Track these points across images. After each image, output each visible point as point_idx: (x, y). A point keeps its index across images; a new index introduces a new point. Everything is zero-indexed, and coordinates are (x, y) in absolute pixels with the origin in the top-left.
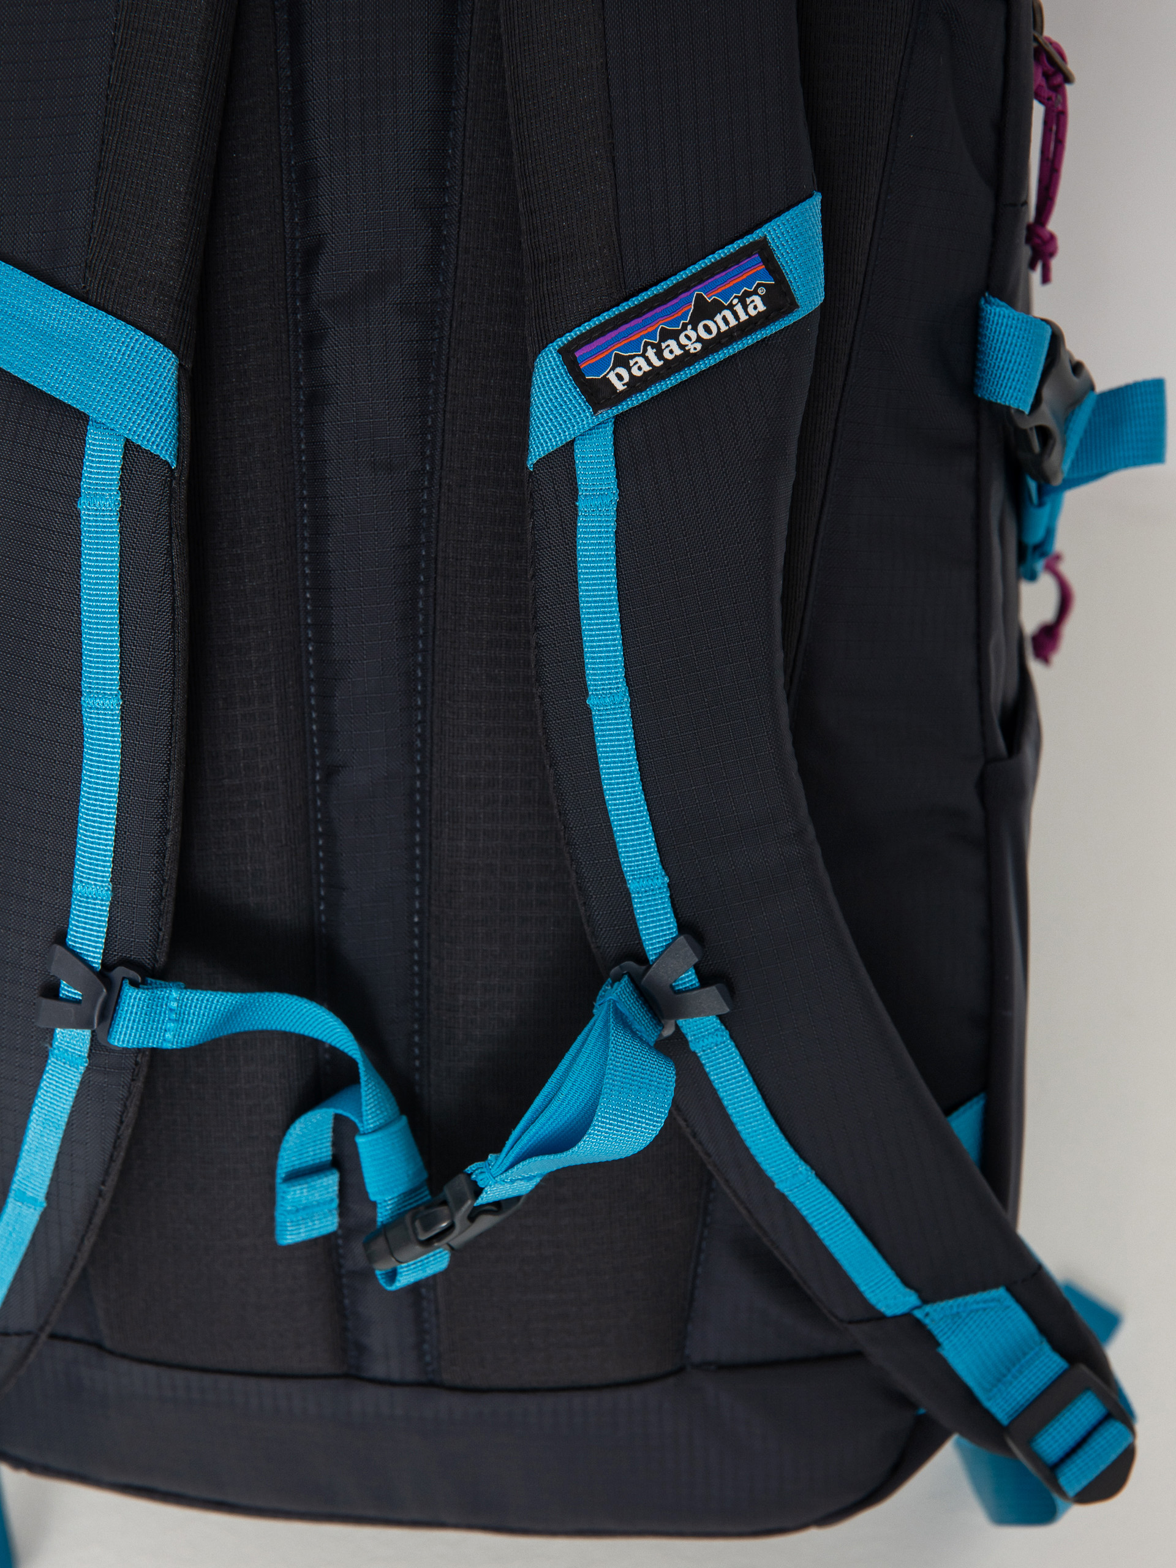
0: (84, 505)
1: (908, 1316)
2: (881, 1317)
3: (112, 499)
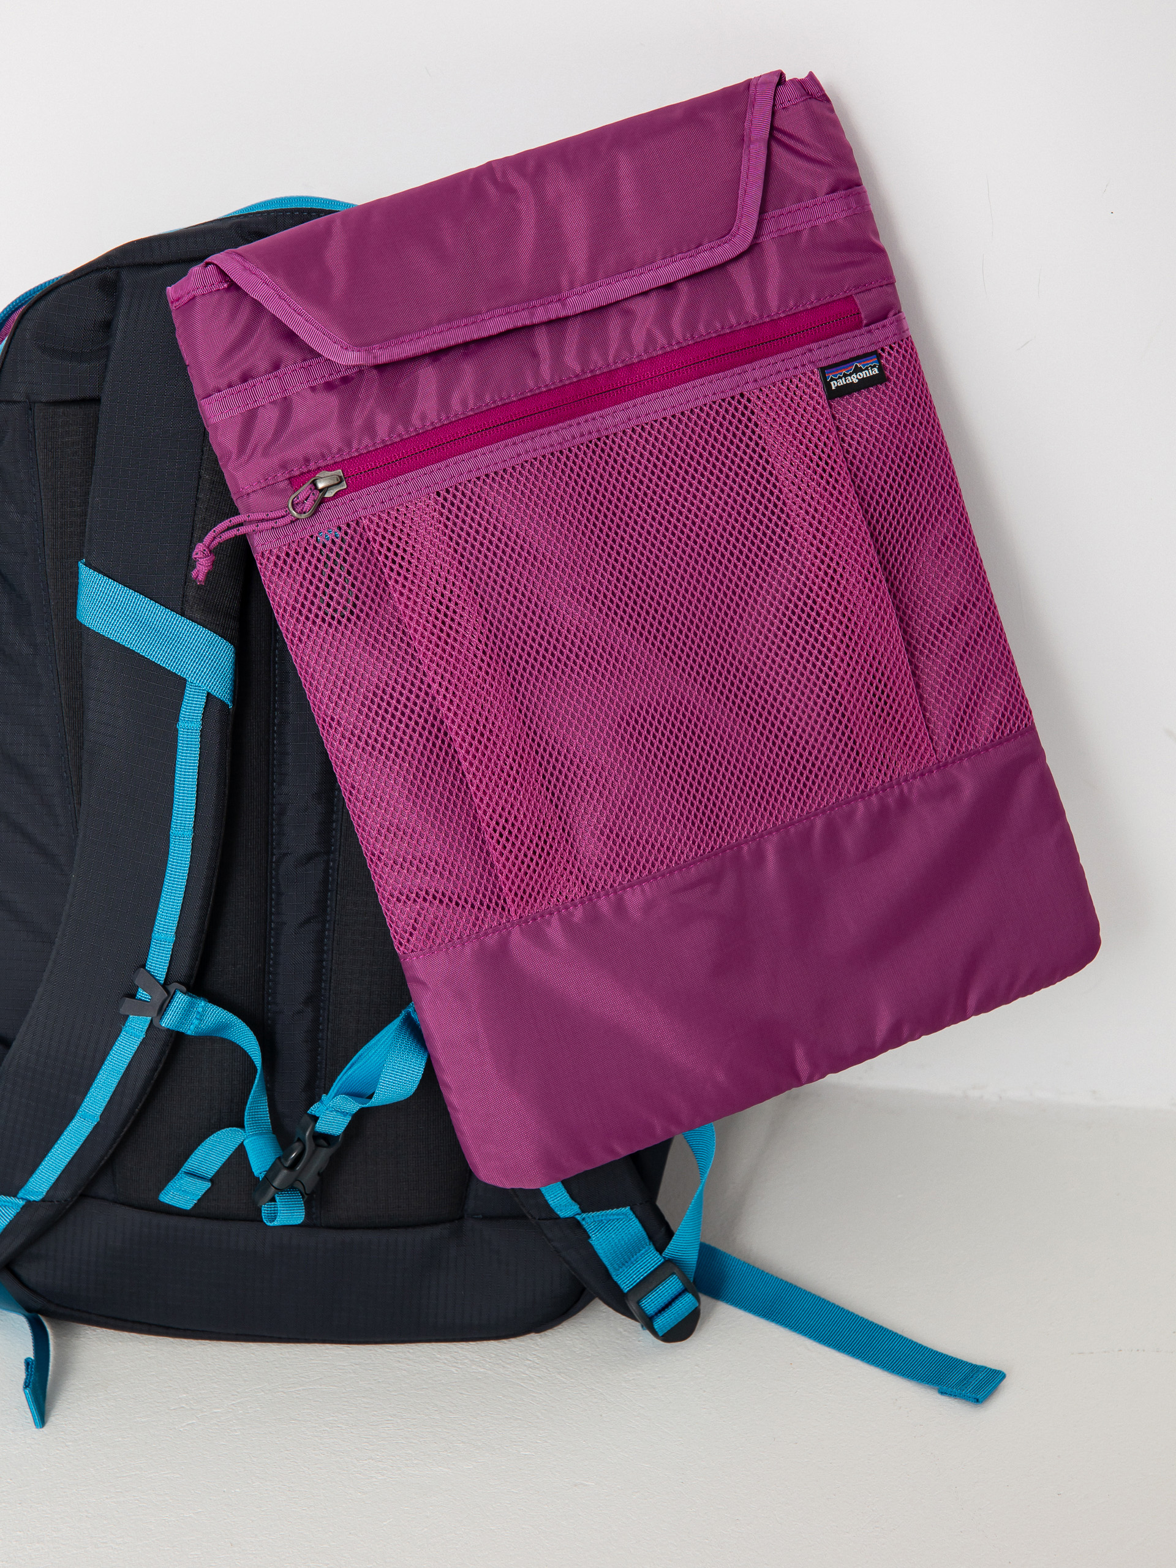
0: (181, 725)
1: (573, 1219)
2: (558, 1218)
3: (197, 725)
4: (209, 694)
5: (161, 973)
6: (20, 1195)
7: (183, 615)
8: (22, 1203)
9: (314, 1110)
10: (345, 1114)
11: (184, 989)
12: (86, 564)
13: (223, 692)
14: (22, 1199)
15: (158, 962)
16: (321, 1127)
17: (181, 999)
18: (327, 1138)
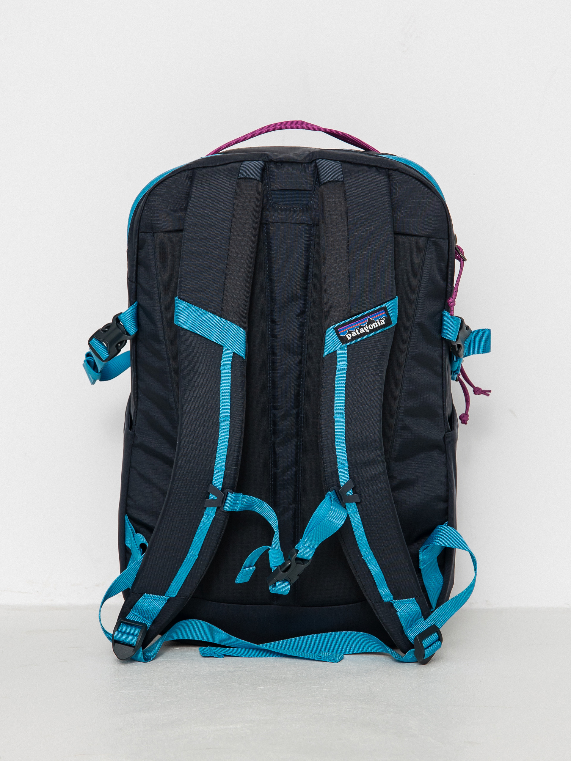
0: (222, 369)
1: (390, 602)
3: (229, 367)
4: (234, 353)
5: (219, 487)
6: (166, 595)
7: (221, 317)
8: (167, 598)
9: (296, 547)
10: (311, 548)
11: (232, 491)
12: (179, 298)
13: (241, 352)
14: (167, 596)
15: (218, 480)
16: (300, 555)
17: (231, 496)
18: (303, 561)
